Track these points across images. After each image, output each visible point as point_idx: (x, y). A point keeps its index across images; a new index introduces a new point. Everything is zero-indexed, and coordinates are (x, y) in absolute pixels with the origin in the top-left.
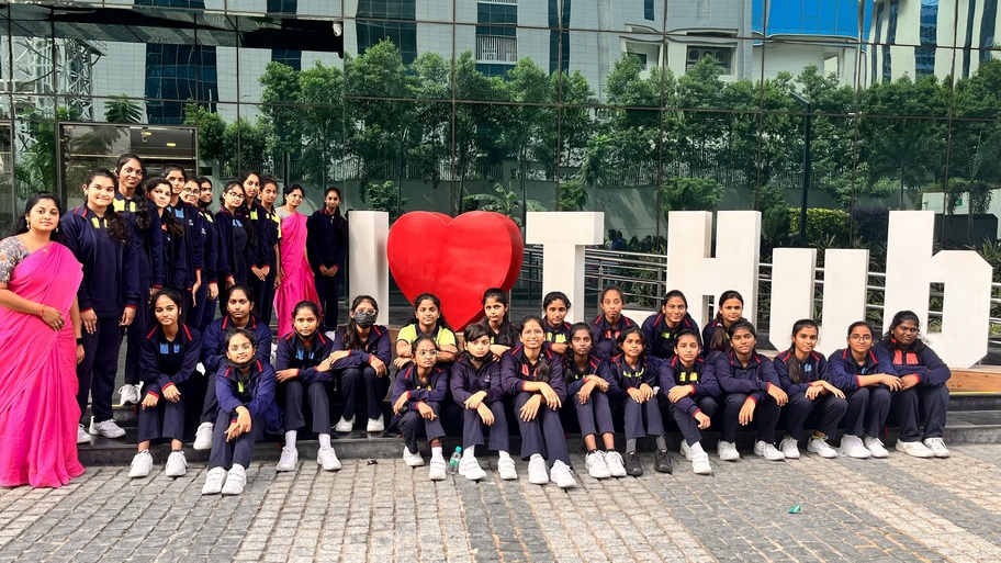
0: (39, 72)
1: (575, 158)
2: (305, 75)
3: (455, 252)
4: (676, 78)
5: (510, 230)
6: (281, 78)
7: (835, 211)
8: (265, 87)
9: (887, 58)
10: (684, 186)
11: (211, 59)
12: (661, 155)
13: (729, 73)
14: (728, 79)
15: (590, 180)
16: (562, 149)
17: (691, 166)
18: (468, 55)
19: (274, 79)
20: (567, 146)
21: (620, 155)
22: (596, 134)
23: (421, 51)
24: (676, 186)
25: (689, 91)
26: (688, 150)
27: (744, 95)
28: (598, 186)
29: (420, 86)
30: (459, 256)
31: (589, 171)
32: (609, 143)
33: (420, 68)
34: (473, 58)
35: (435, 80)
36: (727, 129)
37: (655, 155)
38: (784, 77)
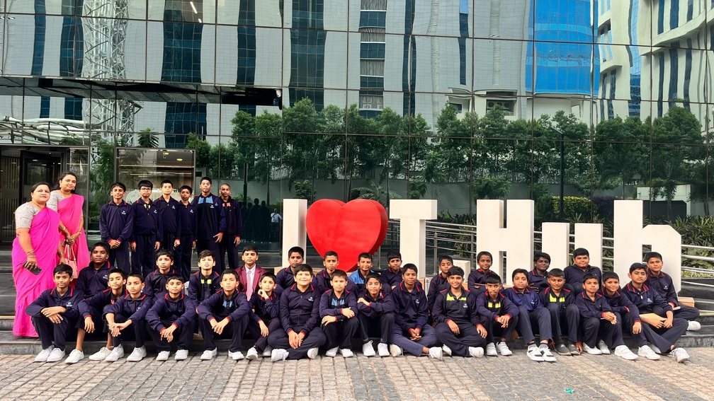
0: (105, 117)
1: (418, 165)
2: (258, 118)
3: (346, 223)
4: (480, 118)
5: (380, 210)
6: (244, 120)
7: (581, 198)
8: (235, 125)
9: (610, 106)
10: (486, 183)
11: (203, 109)
12: (473, 164)
13: (513, 115)
14: (511, 118)
15: (428, 179)
16: (411, 160)
17: (491, 171)
18: (355, 106)
19: (239, 120)
20: (413, 158)
21: (446, 164)
22: (431, 152)
23: (326, 104)
24: (481, 182)
25: (487, 126)
26: (488, 161)
27: (522, 129)
28: (433, 183)
29: (325, 124)
30: (350, 226)
31: (427, 174)
32: (438, 157)
33: (326, 114)
34: (357, 107)
35: (334, 121)
36: (511, 149)
37: (468, 164)
38: (545, 117)
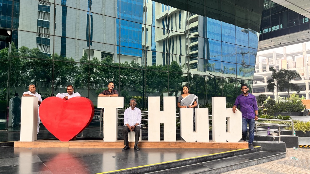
15: (76, 86)
17: (105, 85)
21: (84, 80)
25: (105, 64)
28: (78, 89)
36: (114, 76)
37: (93, 82)
38: (127, 63)
